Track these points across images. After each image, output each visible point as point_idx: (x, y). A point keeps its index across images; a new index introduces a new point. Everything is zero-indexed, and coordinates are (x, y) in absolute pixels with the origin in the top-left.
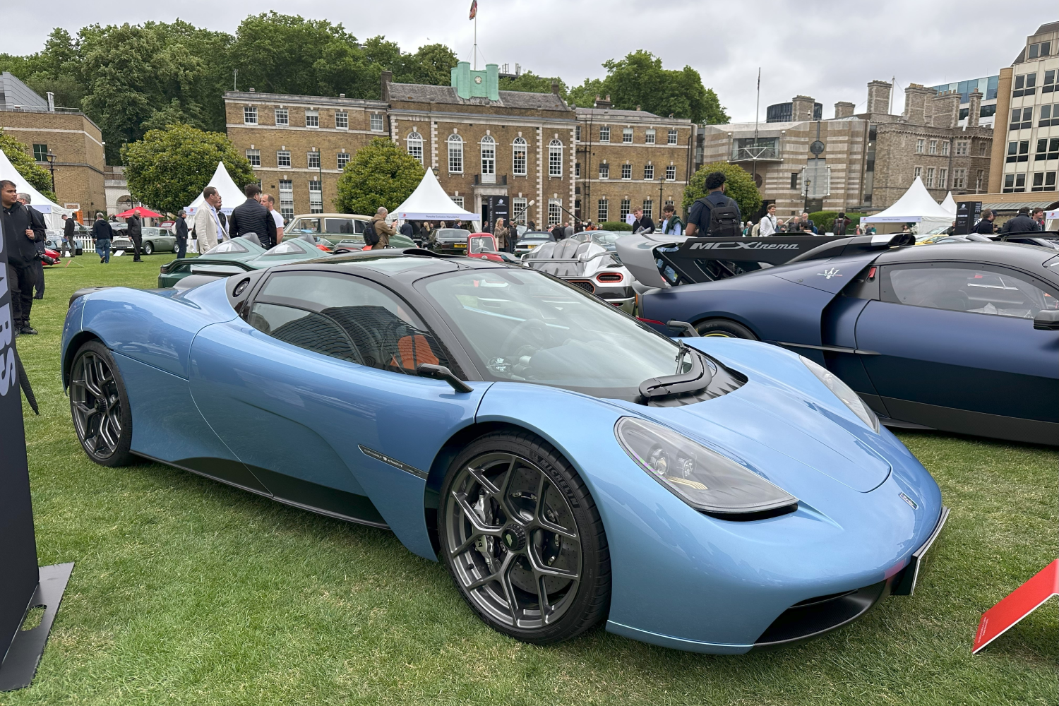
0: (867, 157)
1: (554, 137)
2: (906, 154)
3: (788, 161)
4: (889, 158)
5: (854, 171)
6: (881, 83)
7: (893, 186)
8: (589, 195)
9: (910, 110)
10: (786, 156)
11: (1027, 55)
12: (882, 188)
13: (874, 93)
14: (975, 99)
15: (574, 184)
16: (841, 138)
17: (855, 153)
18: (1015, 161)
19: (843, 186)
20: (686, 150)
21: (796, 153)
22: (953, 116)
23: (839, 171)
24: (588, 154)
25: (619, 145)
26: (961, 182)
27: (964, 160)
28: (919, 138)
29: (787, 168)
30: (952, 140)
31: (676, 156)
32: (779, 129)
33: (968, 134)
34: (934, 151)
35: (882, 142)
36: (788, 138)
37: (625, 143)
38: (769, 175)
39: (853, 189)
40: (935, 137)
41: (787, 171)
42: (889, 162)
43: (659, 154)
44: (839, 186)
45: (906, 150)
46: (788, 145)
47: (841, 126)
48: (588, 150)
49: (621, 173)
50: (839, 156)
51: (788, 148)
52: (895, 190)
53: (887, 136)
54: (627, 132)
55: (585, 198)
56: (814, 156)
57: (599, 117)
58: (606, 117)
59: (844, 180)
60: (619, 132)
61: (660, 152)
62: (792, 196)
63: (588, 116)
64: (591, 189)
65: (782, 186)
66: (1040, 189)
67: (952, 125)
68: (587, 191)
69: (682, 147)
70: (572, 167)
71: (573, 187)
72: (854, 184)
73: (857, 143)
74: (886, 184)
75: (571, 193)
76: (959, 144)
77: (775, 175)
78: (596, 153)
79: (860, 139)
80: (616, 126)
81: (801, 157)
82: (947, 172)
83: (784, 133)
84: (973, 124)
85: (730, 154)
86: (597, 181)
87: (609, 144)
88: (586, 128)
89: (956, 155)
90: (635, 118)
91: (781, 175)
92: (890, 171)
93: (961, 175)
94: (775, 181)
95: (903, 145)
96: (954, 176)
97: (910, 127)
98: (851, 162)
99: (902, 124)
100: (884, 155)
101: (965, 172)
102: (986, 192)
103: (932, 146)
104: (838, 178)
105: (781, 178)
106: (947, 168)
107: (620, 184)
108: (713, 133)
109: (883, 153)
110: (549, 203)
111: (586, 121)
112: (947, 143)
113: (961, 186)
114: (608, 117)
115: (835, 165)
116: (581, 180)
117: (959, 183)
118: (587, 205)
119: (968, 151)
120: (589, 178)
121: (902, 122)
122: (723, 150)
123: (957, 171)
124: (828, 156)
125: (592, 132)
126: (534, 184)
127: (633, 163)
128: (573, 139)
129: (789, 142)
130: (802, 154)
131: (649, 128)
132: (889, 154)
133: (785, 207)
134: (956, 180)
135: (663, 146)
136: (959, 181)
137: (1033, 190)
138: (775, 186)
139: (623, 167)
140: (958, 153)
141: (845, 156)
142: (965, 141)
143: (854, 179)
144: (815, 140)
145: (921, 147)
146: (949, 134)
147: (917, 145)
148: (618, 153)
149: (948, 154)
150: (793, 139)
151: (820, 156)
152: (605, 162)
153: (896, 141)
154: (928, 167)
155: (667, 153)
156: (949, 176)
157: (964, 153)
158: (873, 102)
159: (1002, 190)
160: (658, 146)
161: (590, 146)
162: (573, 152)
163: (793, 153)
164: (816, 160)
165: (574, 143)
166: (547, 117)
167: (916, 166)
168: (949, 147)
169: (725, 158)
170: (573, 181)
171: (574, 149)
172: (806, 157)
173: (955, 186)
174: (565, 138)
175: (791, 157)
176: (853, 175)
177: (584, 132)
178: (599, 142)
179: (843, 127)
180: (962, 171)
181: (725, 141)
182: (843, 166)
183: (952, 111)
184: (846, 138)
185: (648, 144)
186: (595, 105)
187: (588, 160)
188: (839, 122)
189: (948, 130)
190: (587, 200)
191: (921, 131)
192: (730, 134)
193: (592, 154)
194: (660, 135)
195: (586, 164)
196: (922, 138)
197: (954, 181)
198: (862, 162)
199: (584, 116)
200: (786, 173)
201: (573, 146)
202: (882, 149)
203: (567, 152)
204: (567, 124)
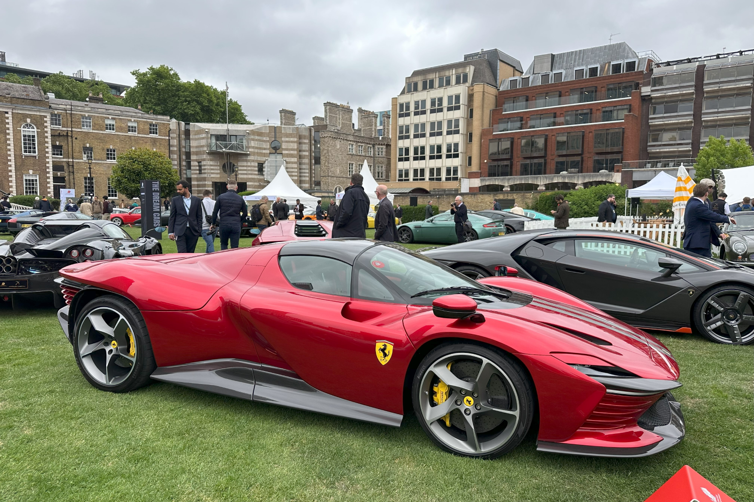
0: (313, 154)
1: (26, 121)
2: (341, 153)
3: (254, 154)
4: (329, 155)
5: (304, 164)
6: (332, 104)
7: (333, 175)
8: (73, 172)
9: (341, 123)
10: (250, 150)
11: (406, 91)
12: (326, 176)
13: (328, 111)
14: (386, 118)
15: (51, 163)
16: (292, 139)
17: (304, 151)
18: (403, 161)
19: (296, 174)
20: (168, 141)
21: (260, 148)
22: (373, 129)
23: (292, 163)
24: (69, 138)
25: (101, 132)
26: (382, 174)
27: (382, 159)
28: (349, 142)
29: (253, 159)
30: (374, 146)
31: (158, 144)
32: (245, 129)
33: (383, 142)
34: (362, 153)
35: (324, 144)
36: (252, 137)
37: (108, 131)
38: (240, 164)
39: (305, 176)
40: (362, 143)
41: (253, 161)
42: (328, 158)
43: (142, 142)
44: (293, 174)
45: (341, 150)
46: (252, 141)
47: (291, 130)
48: (69, 134)
49: (105, 156)
50: (292, 152)
51: (252, 144)
52: (335, 179)
53: (326, 140)
54: (108, 122)
55: (69, 175)
56: (274, 151)
57: (79, 108)
58: (86, 109)
59: (296, 170)
60: (101, 122)
61: (143, 140)
62: (260, 180)
63: (68, 107)
64: (75, 167)
65: (251, 172)
66: (417, 180)
67: (373, 135)
68: (71, 169)
69: (163, 138)
70: (48, 148)
71: (50, 165)
72: (305, 173)
73: (305, 143)
74: (328, 174)
75: (48, 170)
76: (379, 149)
77: (245, 164)
78: (78, 137)
79: (307, 141)
80: (98, 117)
81: (264, 151)
82: (372, 167)
83: (248, 133)
84: (386, 135)
85: (209, 146)
86: (81, 161)
87: (91, 131)
88: (67, 116)
89: (377, 156)
90: (116, 112)
91: (249, 164)
92: (330, 165)
93: (382, 170)
94: (245, 168)
95: (338, 147)
96: (377, 170)
97: (342, 135)
98: (300, 157)
99: (336, 132)
100: (325, 153)
101: (383, 167)
102: (389, 181)
103: (360, 149)
104: (292, 168)
105: (249, 166)
106: (372, 165)
107: (105, 165)
108: (196, 129)
109: (325, 151)
110: (24, 178)
111: (66, 110)
112: (371, 147)
113: (382, 177)
114: (89, 109)
115: (289, 158)
116: (65, 160)
117: (380, 175)
118: (72, 181)
119: (384, 153)
120: (73, 158)
121: (336, 131)
122: (203, 142)
123: (378, 167)
124: (284, 152)
125: (73, 120)
126: (6, 161)
127: (116, 147)
128: (48, 124)
129: (253, 140)
130: (265, 149)
131: (130, 121)
132: (328, 153)
133: (254, 188)
134: (378, 173)
135: (145, 136)
136: (380, 173)
137: (414, 180)
138: (245, 172)
139: (108, 150)
140: (379, 154)
141: (296, 152)
142: (382, 147)
143: (304, 169)
144: (273, 139)
145: (352, 149)
146: (371, 141)
147: (348, 148)
148: (102, 139)
149: (372, 155)
150: (257, 137)
151: (278, 151)
152: (88, 145)
153: (332, 143)
154: (358, 163)
155: (149, 141)
156: (374, 170)
157: (382, 154)
158: (328, 116)
159: (397, 180)
160: (140, 135)
161: (72, 131)
162: (49, 135)
163: (257, 148)
164: (276, 154)
165: (49, 127)
166: (17, 104)
167: (349, 162)
168: (372, 150)
169: (205, 149)
170: (50, 160)
171: (49, 132)
172: (268, 152)
173: (378, 177)
174: (39, 122)
175: (256, 151)
176: (304, 167)
177: (65, 120)
178: (81, 128)
179: (293, 131)
180: (382, 167)
181: (204, 135)
182: (295, 160)
183: (372, 126)
184: (296, 140)
185: (130, 134)
186: (87, 99)
187: (70, 143)
188: (290, 128)
189: (371, 139)
190: (72, 177)
191: (351, 138)
192: (207, 130)
193: (74, 139)
194: (141, 127)
195: (68, 146)
196: (352, 143)
197: (377, 173)
198: (309, 158)
199: (64, 107)
200: (253, 163)
201: (48, 130)
202: (324, 149)
203: (42, 135)
204: (40, 111)
